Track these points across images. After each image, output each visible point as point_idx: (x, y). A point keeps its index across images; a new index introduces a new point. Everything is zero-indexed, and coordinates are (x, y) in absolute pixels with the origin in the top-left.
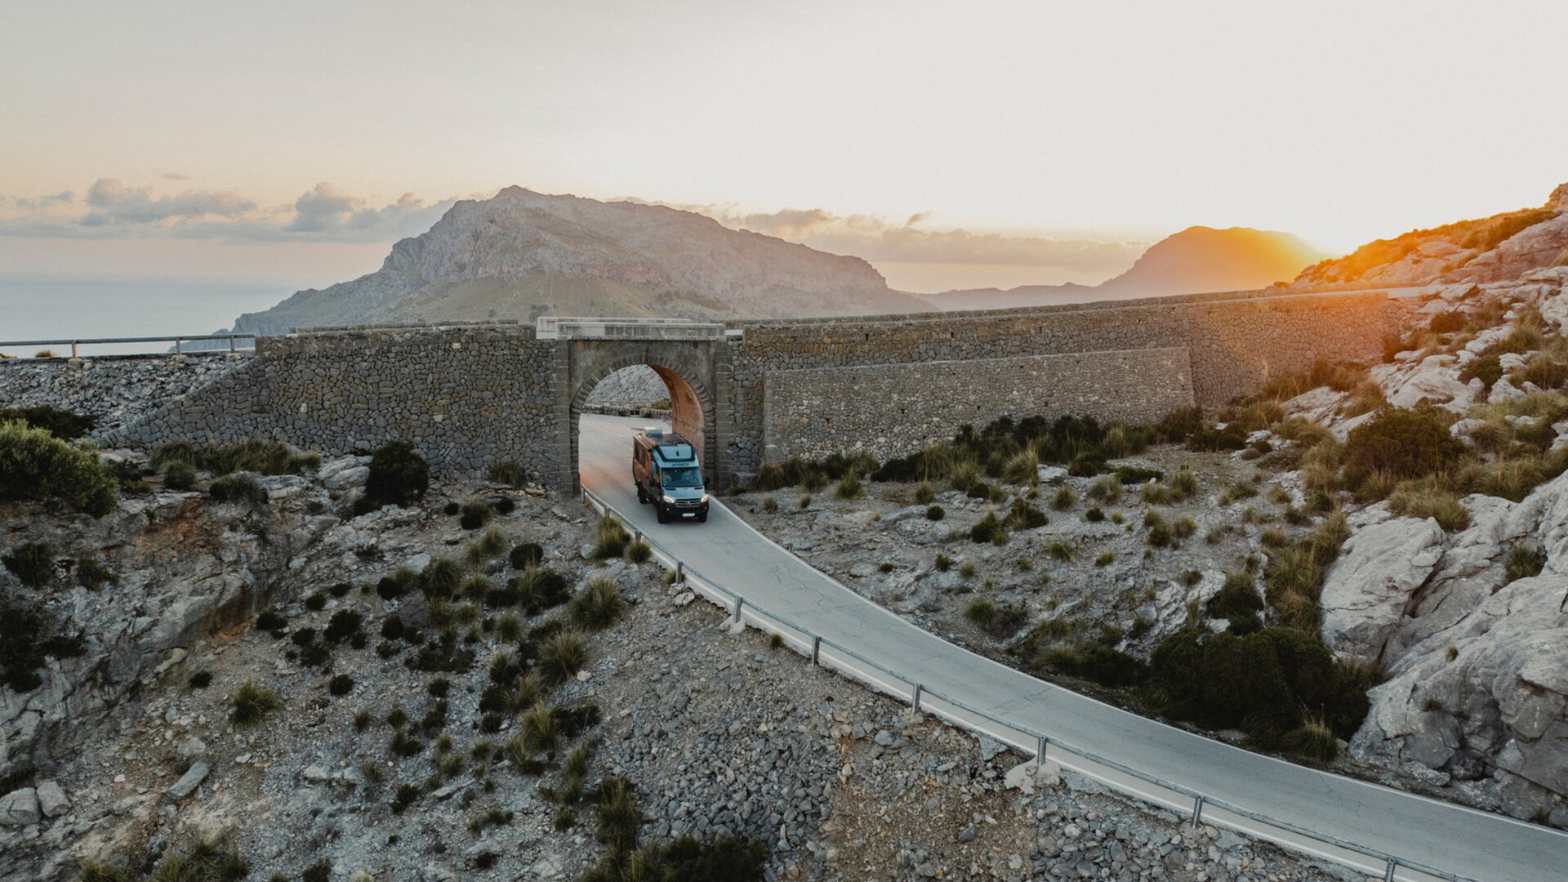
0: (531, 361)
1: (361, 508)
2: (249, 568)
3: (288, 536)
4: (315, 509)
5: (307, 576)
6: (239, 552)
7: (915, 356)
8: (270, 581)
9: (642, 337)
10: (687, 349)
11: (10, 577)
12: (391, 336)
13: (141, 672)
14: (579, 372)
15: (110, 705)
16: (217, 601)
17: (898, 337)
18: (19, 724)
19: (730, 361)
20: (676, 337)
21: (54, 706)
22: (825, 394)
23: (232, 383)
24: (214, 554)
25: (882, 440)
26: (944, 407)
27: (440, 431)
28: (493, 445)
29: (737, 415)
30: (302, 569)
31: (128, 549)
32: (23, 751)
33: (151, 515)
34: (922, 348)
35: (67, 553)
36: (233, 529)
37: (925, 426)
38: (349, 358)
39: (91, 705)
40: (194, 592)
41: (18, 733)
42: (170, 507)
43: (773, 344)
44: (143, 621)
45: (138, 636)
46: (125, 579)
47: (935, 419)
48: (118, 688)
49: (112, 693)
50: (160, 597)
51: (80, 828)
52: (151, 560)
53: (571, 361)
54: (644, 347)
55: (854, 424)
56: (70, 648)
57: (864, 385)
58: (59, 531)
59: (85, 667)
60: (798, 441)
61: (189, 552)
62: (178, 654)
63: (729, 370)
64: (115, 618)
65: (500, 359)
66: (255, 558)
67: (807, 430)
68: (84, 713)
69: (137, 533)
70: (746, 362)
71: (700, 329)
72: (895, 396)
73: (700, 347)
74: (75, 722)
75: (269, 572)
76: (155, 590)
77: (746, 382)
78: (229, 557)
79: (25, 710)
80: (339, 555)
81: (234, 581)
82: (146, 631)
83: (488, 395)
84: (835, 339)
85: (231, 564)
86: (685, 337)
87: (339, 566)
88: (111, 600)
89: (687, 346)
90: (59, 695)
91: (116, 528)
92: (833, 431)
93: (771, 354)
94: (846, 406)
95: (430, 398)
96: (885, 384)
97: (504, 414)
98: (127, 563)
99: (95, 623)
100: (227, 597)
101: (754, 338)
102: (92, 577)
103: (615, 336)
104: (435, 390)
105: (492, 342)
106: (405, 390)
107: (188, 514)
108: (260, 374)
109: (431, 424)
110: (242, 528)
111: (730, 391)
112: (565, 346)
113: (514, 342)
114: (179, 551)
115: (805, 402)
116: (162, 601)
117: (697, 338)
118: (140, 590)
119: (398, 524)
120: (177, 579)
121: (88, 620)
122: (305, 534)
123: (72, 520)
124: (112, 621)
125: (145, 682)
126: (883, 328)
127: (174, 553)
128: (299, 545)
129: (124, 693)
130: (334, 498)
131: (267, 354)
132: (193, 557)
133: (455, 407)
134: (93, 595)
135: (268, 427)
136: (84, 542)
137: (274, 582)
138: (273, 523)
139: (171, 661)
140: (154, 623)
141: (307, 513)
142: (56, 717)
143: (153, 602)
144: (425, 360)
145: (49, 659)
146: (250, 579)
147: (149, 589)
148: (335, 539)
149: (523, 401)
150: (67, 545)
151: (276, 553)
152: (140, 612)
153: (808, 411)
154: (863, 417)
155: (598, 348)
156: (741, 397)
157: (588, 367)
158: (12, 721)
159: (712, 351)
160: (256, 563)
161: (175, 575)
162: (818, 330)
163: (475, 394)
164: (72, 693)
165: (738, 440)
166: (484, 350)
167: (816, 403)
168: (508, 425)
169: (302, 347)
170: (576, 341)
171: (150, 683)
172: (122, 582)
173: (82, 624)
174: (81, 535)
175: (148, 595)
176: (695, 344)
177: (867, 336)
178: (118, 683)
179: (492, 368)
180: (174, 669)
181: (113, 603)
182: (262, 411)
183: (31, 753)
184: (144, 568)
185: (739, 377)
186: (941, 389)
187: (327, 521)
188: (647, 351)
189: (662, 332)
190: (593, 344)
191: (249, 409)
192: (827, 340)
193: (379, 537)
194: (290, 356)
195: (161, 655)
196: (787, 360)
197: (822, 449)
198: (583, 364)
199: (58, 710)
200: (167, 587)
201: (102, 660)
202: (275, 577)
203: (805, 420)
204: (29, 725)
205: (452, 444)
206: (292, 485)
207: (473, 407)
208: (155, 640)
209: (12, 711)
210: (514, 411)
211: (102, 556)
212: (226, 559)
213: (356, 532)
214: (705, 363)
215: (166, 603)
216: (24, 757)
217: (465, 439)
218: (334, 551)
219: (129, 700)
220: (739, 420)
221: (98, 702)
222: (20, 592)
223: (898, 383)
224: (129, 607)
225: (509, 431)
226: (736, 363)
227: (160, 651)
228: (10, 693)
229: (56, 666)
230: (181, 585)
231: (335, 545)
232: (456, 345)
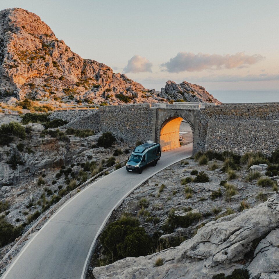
0: (148, 114)
1: (94, 147)
2: (64, 156)
3: (74, 151)
4: (83, 145)
5: (76, 160)
6: (62, 152)
7: (267, 118)
8: (69, 159)
9: (175, 108)
10: (188, 112)
11: (17, 149)
12: (121, 107)
13: (35, 172)
14: (160, 118)
15: (29, 176)
16: (53, 161)
17: (260, 110)
18: (11, 175)
19: (200, 117)
20: (184, 109)
21: (17, 174)
22: (227, 130)
23: (91, 116)
24: (58, 151)
25: (245, 148)
26: (273, 139)
27: (128, 131)
28: (138, 136)
29: (200, 134)
30: (75, 158)
31: (39, 147)
32: (11, 180)
33: (43, 141)
34: (270, 115)
35: (27, 146)
36: (63, 147)
37: (263, 145)
38: (113, 112)
39: (25, 175)
40: (49, 158)
41: (10, 176)
42: (47, 140)
43: (213, 111)
44: (37, 162)
45: (35, 164)
46: (37, 153)
47: (268, 143)
48: (31, 174)
49: (30, 174)
50: (42, 158)
51: (8, 195)
52: (43, 150)
53: (157, 114)
54: (176, 111)
55: (236, 141)
56: (22, 164)
57: (242, 128)
58: (27, 142)
59: (24, 168)
60: (215, 145)
61: (52, 150)
62: (44, 170)
63: (199, 119)
64: (32, 160)
65: (141, 113)
66: (65, 154)
67: (218, 142)
68: (24, 176)
69: (41, 144)
70: (204, 117)
71: (191, 106)
72: (253, 133)
73: (192, 112)
74: (21, 178)
75: (69, 158)
76: (42, 156)
77: (204, 124)
78: (60, 153)
79: (13, 173)
80: (84, 157)
81: (58, 158)
82: (37, 164)
83: (138, 123)
84: (236, 110)
85: (60, 154)
86: (187, 108)
87: (83, 159)
88: (32, 156)
89: (188, 111)
90: (19, 172)
91: (36, 143)
92: (228, 143)
93: (213, 115)
94: (234, 134)
95: (126, 123)
96: (250, 128)
97: (141, 128)
98: (38, 150)
99: (28, 160)
100: (56, 161)
101: (208, 110)
102: (30, 151)
103: (168, 108)
104: (127, 121)
105: (140, 109)
106: (122, 120)
107: (53, 142)
108: (98, 115)
109: (126, 129)
110: (65, 147)
111: (199, 126)
112: (156, 110)
113: (145, 109)
114: (50, 150)
115: (220, 132)
116: (42, 159)
117: (191, 109)
118: (39, 156)
119: (102, 152)
120: (47, 155)
121: (27, 159)
122: (78, 151)
123: (30, 140)
124: (31, 160)
125: (36, 174)
126: (254, 107)
127: (49, 150)
128: (76, 153)
129: (32, 175)
130: (88, 144)
131: (100, 110)
132: (53, 151)
133: (131, 125)
134: (29, 155)
135: (98, 127)
136: (31, 145)
137: (69, 160)
138: (72, 147)
139: (42, 171)
140: (39, 163)
141: (81, 146)
142: (17, 176)
143: (40, 159)
144: (126, 113)
145: (18, 165)
146: (64, 158)
147: (40, 156)
148: (84, 153)
149: (145, 125)
150: (28, 145)
151: (71, 154)
152: (37, 160)
153: (220, 135)
154: (239, 139)
155: (164, 111)
156: (202, 129)
157: (162, 116)
158: (10, 174)
159: (195, 113)
160: (66, 155)
161: (47, 154)
162: (230, 107)
163: (135, 122)
164: (21, 172)
165: (200, 142)
166: (138, 111)
167: (223, 132)
168: (141, 131)
169: (105, 109)
170: (159, 109)
171: (37, 174)
172: (35, 153)
173: (26, 160)
174: (30, 143)
175: (40, 157)
176: (190, 111)
177: (248, 109)
178: (31, 173)
179: (139, 116)
180: (43, 173)
181: (32, 157)
182: (97, 123)
183: (13, 180)
184: (42, 152)
185: (202, 122)
186: (273, 131)
187: (85, 149)
188: (176, 112)
189: (181, 107)
190: (163, 110)
191: (95, 123)
192: (233, 111)
193: (95, 154)
194: (104, 111)
195: (40, 169)
196: (218, 117)
197: (222, 149)
198: (161, 116)
199: (18, 174)
200: (44, 156)
201: (28, 167)
202: (70, 159)
203: (218, 138)
204: (12, 175)
205: (130, 135)
206: (77, 139)
207: (134, 126)
208: (38, 166)
209: (10, 172)
210: (143, 128)
211: (34, 148)
212: (59, 153)
213: (89, 152)
214: (193, 117)
215: (43, 159)
216: (11, 181)
217: (132, 134)
218: (83, 156)
219: (32, 176)
220: (201, 136)
221: (27, 175)
222: (18, 152)
223: (255, 128)
224: (35, 158)
225: (142, 133)
226: (201, 117)
227: (40, 168)
228: (12, 169)
229: (19, 166)
230: (47, 156)
231: (84, 154)
232: (133, 109)
